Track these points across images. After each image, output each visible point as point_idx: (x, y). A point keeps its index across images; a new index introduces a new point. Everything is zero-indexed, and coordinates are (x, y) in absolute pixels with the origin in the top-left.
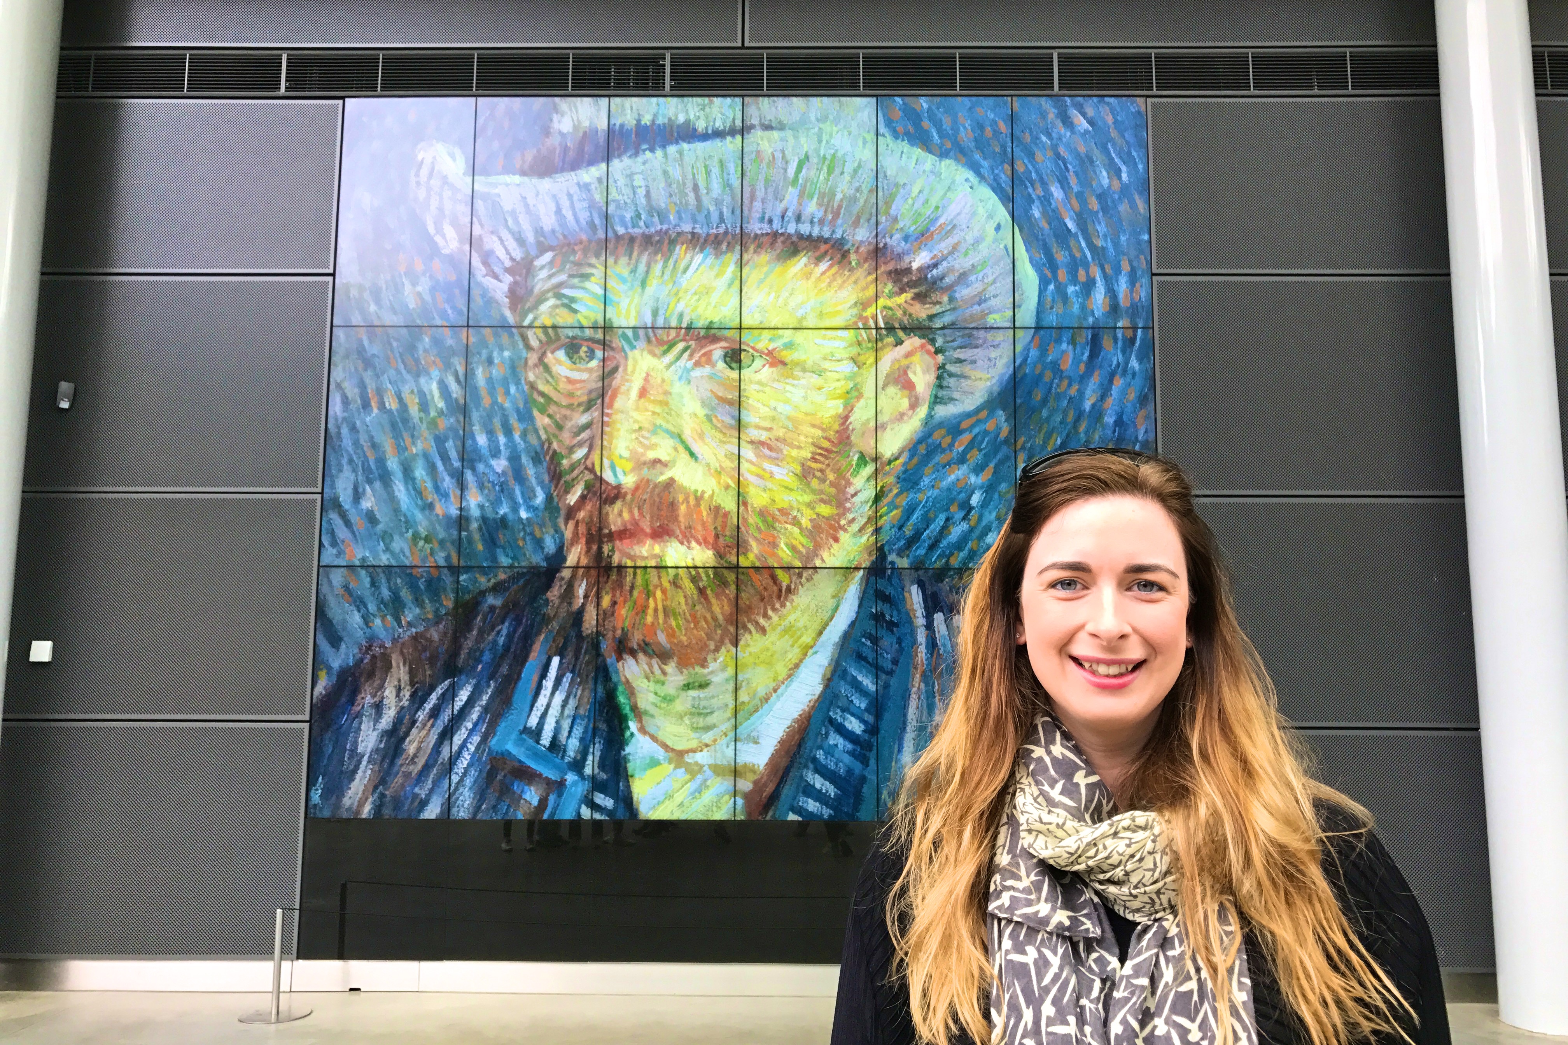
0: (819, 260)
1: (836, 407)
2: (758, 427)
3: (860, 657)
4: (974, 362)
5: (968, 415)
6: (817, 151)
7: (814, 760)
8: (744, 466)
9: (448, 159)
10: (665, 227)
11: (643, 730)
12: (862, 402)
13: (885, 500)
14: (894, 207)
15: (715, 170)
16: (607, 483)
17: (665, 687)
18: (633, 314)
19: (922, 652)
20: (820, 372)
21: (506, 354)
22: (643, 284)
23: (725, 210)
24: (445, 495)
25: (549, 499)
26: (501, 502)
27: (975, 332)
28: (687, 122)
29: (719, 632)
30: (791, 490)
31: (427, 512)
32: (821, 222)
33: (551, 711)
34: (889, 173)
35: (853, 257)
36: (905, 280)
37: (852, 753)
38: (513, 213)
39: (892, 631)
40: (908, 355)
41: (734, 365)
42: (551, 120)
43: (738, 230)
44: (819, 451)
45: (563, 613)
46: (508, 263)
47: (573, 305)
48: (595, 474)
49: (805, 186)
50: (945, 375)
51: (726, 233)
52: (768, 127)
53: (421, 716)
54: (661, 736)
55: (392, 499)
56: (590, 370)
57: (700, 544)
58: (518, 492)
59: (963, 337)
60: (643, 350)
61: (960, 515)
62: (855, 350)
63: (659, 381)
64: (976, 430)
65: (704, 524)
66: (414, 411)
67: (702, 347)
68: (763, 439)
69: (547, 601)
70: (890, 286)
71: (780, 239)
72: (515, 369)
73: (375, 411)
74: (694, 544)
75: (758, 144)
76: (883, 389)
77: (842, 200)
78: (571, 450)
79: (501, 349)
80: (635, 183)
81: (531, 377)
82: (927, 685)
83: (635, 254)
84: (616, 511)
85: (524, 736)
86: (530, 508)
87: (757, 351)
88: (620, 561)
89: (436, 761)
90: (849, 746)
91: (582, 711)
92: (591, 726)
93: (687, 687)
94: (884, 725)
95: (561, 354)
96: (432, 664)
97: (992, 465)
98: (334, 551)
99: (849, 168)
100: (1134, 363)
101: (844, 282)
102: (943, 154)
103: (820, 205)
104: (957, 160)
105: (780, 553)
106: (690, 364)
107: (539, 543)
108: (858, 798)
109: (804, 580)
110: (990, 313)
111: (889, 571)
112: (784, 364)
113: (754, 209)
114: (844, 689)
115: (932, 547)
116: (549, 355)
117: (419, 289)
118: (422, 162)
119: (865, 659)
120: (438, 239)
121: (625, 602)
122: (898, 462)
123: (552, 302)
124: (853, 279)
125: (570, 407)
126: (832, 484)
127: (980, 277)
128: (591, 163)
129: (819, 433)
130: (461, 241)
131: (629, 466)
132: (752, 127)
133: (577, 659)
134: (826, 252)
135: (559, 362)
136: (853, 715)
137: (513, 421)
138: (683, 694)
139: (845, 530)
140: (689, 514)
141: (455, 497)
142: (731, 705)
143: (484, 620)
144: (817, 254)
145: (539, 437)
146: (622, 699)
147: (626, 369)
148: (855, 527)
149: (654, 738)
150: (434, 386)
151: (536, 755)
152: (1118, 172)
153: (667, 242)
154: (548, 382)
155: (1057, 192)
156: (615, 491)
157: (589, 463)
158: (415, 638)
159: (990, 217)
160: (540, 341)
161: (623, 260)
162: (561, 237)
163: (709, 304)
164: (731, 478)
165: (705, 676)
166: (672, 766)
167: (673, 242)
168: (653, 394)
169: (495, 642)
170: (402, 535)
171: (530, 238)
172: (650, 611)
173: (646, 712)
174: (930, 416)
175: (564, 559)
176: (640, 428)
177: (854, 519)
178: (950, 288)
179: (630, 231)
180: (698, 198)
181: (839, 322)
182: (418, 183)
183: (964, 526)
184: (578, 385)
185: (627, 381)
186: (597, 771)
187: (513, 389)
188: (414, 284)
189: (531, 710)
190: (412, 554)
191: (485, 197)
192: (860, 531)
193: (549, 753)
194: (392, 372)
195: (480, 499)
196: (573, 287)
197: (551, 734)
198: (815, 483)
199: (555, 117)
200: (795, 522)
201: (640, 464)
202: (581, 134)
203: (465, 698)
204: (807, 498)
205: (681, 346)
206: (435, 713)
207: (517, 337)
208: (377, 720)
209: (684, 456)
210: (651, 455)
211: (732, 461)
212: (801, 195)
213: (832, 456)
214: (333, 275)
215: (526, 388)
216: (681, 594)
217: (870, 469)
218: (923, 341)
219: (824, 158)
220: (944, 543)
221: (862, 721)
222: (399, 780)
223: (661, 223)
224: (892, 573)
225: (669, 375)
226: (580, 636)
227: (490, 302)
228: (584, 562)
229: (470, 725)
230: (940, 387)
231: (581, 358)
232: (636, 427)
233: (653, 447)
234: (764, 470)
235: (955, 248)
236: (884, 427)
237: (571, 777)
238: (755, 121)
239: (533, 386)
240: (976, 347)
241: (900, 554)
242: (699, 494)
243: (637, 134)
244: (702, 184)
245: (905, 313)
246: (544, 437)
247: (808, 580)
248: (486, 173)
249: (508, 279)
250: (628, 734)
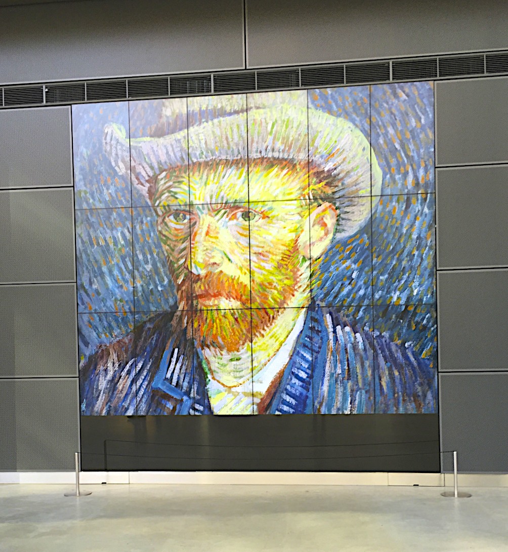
0: (282, 169)
1: (293, 236)
2: (258, 246)
3: (305, 346)
4: (353, 213)
5: (351, 237)
6: (280, 117)
7: (286, 389)
8: (252, 264)
9: (118, 131)
10: (214, 157)
11: (213, 378)
12: (304, 233)
13: (314, 277)
14: (316, 142)
15: (235, 130)
16: (194, 274)
17: (222, 360)
18: (202, 198)
19: (332, 342)
20: (285, 220)
21: (149, 219)
22: (206, 184)
23: (240, 148)
24: (127, 282)
25: (170, 281)
26: (150, 284)
27: (353, 199)
28: (222, 107)
29: (244, 337)
30: (273, 274)
31: (120, 289)
32: (283, 151)
33: (175, 371)
34: (314, 126)
35: (298, 167)
36: (322, 176)
37: (302, 386)
38: (148, 154)
39: (318, 334)
40: (324, 210)
41: (247, 219)
42: (162, 110)
43: (246, 157)
44: (285, 256)
45: (178, 330)
46: (147, 178)
47: (176, 196)
48: (189, 270)
49: (276, 135)
50: (340, 219)
51: (241, 158)
52: (258, 108)
53: (123, 374)
54: (222, 380)
55: (106, 284)
56: (185, 224)
57: (234, 299)
58: (157, 279)
59: (348, 201)
60: (206, 214)
61: (348, 282)
62: (300, 210)
63: (214, 228)
64: (354, 244)
65: (236, 290)
66: (111, 245)
67: (232, 211)
68: (260, 251)
69: (171, 325)
70: (315, 179)
71: (265, 160)
72: (152, 225)
73: (96, 246)
74: (232, 299)
75: (254, 116)
76: (313, 226)
77: (292, 140)
78: (178, 260)
79: (146, 217)
80: (200, 138)
81: (160, 229)
82: (333, 356)
83: (202, 170)
84: (198, 286)
85: (165, 381)
86: (162, 286)
87: (256, 212)
88: (201, 307)
89: (131, 392)
90: (301, 383)
91: (188, 371)
92: (192, 377)
93: (231, 360)
94: (315, 374)
95: (172, 217)
96: (126, 352)
97: (361, 259)
98: (83, 307)
99: (295, 125)
100: (426, 210)
101: (294, 178)
102: (338, 116)
103: (282, 143)
104: (345, 118)
105: (269, 302)
106: (227, 219)
107: (167, 301)
108: (305, 405)
109: (280, 313)
110: (360, 190)
111: (317, 309)
112: (268, 217)
113: (253, 147)
114: (298, 359)
115: (336, 297)
116: (167, 218)
117: (110, 191)
118: (107, 133)
119: (307, 347)
120: (116, 168)
121: (204, 325)
122: (320, 259)
123: (167, 194)
124: (298, 177)
125: (176, 241)
126: (291, 271)
127: (356, 173)
128: (180, 130)
129: (285, 248)
130: (126, 169)
131: (203, 266)
132: (251, 108)
133: (185, 349)
134: (286, 165)
135: (171, 221)
136: (302, 370)
137: (153, 247)
138: (230, 363)
139: (297, 291)
140: (229, 286)
141: (131, 282)
142: (251, 367)
143: (146, 334)
144: (281, 166)
145: (164, 255)
146: (204, 366)
147: (199, 223)
148: (301, 289)
149: (218, 382)
150: (119, 234)
151: (171, 389)
152: (420, 118)
153: (215, 164)
154: (167, 230)
155: (391, 131)
156: (197, 277)
157: (186, 265)
158: (119, 342)
159: (360, 144)
160: (163, 212)
161: (197, 174)
162: (169, 165)
163: (234, 192)
164: (247, 269)
165: (239, 355)
166: (227, 393)
167: (218, 164)
168: (212, 234)
169: (151, 343)
170: (110, 299)
171: (156, 165)
172: (215, 329)
173: (215, 371)
174: (334, 238)
175: (178, 308)
176: (207, 249)
177: (301, 286)
178: (342, 179)
179: (199, 160)
180: (228, 143)
181: (293, 197)
182: (106, 143)
183: (350, 287)
184: (180, 231)
185: (200, 228)
186: (195, 395)
187: (152, 234)
188: (108, 189)
189: (167, 371)
190: (115, 307)
191: (136, 148)
192: (304, 291)
193: (176, 388)
194: (101, 229)
195: (141, 282)
196: (175, 187)
197: (176, 380)
198: (283, 271)
199: (164, 109)
200: (275, 288)
201: (207, 265)
202: (175, 116)
203: (140, 366)
204: (280, 277)
205: (223, 211)
206: (129, 372)
207: (153, 211)
208: (105, 377)
209: (227, 260)
210: (212, 261)
211: (247, 262)
212: (274, 139)
213: (291, 258)
214: (73, 187)
215: (158, 233)
216: (227, 321)
217: (308, 263)
218: (330, 204)
219: (284, 121)
220: (340, 295)
221: (306, 373)
222: (116, 400)
223: (212, 156)
224: (318, 309)
225: (219, 225)
226: (185, 339)
227: (141, 196)
228: (186, 308)
229: (143, 377)
230: (338, 225)
231: (180, 219)
232: (205, 248)
233: (213, 257)
234: (261, 265)
235: (344, 159)
236: (314, 243)
237: (185, 398)
238: (252, 105)
239: (160, 232)
240: (354, 206)
241: (322, 300)
242: (233, 277)
243: (200, 115)
244: (230, 137)
245: (322, 192)
246: (166, 255)
247: (282, 313)
248: (135, 137)
249: (148, 185)
250: (207, 380)
